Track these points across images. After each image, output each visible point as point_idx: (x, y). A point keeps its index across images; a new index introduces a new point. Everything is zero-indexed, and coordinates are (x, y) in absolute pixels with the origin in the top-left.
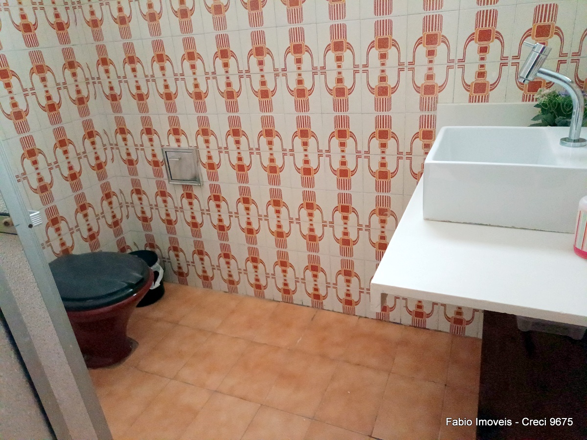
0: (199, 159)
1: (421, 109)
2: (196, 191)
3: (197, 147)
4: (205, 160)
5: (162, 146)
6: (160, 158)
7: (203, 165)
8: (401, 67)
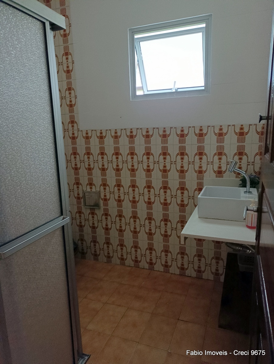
0: (100, 196)
1: (198, 180)
2: (97, 211)
3: (100, 191)
4: (102, 197)
5: (83, 190)
6: (81, 196)
7: (102, 199)
8: (189, 163)
